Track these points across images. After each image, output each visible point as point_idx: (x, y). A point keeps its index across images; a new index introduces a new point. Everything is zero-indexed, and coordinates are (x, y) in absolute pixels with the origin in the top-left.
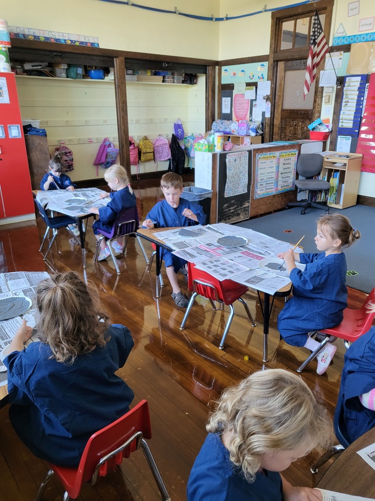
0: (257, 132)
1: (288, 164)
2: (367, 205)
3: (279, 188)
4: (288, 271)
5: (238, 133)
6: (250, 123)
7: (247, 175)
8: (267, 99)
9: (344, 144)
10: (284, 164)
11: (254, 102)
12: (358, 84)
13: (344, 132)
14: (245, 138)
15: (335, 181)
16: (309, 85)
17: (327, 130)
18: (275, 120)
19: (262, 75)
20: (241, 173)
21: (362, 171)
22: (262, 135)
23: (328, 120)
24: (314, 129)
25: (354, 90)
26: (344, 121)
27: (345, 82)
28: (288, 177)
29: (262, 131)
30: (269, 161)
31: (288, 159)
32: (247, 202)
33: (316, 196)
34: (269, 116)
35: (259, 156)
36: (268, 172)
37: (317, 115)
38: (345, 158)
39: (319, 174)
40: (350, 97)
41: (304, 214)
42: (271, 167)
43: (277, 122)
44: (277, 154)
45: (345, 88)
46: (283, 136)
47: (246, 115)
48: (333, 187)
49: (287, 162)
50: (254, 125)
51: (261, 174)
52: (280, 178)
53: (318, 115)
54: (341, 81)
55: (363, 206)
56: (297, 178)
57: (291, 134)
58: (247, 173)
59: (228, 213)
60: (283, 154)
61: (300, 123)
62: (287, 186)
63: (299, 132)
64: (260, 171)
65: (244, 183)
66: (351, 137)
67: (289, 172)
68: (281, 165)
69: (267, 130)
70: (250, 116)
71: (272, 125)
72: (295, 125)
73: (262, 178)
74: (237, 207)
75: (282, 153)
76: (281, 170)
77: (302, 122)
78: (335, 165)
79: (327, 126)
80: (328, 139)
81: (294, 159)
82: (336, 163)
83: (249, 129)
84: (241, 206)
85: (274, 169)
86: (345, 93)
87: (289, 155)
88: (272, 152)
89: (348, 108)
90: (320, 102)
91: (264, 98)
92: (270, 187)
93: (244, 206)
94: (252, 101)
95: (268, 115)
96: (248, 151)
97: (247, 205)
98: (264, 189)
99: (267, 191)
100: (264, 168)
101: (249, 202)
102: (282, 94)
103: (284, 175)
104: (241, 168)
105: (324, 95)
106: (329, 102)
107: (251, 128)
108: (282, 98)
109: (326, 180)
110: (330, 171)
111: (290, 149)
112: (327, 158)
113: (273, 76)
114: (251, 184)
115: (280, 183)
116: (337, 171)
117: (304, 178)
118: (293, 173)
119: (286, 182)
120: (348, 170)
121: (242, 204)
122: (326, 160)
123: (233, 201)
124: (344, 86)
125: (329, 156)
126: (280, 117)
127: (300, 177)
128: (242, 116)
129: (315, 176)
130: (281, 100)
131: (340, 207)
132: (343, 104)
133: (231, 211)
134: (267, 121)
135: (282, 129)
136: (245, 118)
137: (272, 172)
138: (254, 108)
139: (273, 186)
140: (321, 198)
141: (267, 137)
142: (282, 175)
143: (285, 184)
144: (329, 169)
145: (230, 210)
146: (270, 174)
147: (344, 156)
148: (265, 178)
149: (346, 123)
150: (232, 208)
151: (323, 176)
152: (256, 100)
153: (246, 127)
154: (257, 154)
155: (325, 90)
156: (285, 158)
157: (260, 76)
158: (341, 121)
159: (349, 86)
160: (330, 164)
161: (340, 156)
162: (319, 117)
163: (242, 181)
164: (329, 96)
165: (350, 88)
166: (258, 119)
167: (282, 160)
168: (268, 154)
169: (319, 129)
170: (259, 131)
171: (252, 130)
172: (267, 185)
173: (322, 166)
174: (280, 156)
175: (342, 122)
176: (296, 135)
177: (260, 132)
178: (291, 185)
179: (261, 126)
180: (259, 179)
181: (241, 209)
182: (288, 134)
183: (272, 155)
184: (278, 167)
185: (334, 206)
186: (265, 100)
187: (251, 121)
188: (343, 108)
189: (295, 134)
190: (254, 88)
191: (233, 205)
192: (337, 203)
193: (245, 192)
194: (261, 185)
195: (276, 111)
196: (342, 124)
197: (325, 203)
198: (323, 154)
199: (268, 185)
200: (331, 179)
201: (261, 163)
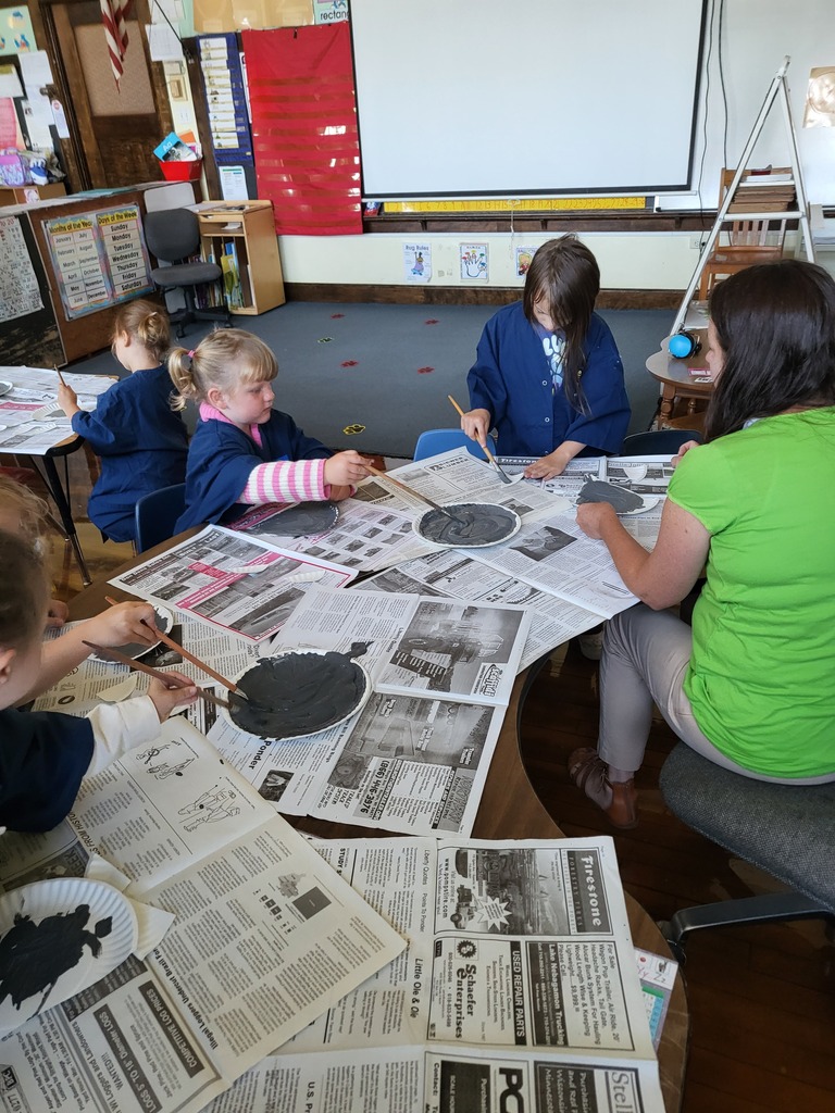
0: (49, 175)
1: (124, 237)
2: (305, 301)
3: (119, 291)
4: (69, 418)
5: (6, 181)
6: (28, 154)
7: (31, 270)
8: (50, 93)
9: (233, 182)
10: (114, 239)
11: (23, 103)
12: (224, 53)
13: (228, 157)
14: (26, 192)
15: (230, 262)
16: (119, 58)
17: (193, 158)
18: (84, 143)
19: (23, 37)
20: (14, 266)
21: (278, 235)
22: (63, 180)
23: (189, 136)
24: (167, 156)
25: (221, 68)
26: (220, 135)
27: (200, 51)
28: (132, 265)
29: (63, 171)
30: (76, 235)
31: (122, 227)
32: (52, 330)
33: (205, 298)
34: (68, 136)
35: (48, 226)
36: (83, 258)
37: (165, 125)
38: (237, 211)
39: (198, 251)
40: (217, 81)
41: (183, 336)
42: (86, 248)
43: (90, 147)
44: (91, 217)
45: (203, 64)
46: (112, 179)
47: (15, 136)
48: (230, 274)
49: (119, 233)
50: (37, 160)
51: (65, 265)
52: (114, 270)
53: (169, 124)
54: (191, 47)
55: (300, 303)
56: (154, 265)
57: (127, 172)
58: (31, 265)
59: (12, 357)
60: (105, 217)
61: (140, 147)
62: (135, 284)
63: (143, 166)
64: (60, 260)
65: (31, 288)
66: (241, 167)
67: (132, 255)
68: (108, 241)
69: (73, 168)
70: (25, 139)
71: (80, 155)
72: (131, 152)
73: (71, 274)
74: (31, 342)
75: (101, 215)
76: (110, 251)
77: (142, 143)
78: (227, 228)
79: (193, 149)
80: (203, 175)
81: (134, 226)
82: (226, 224)
83: (28, 169)
84: (39, 340)
85: (94, 252)
86: (205, 74)
87: (121, 217)
88: (76, 215)
89: (221, 107)
90: (163, 96)
91: (42, 92)
92: (97, 291)
93: (46, 339)
94: (17, 101)
95: (64, 133)
96: (16, 217)
97: (52, 335)
98: (84, 296)
99: (92, 300)
100: (70, 251)
101: (56, 329)
102: (80, 80)
103: (121, 263)
104: (11, 256)
105: (168, 79)
106: (181, 95)
107: (32, 166)
108: (84, 90)
109: (214, 261)
110: (217, 242)
111: (120, 204)
112: (206, 216)
113: (48, 39)
114: (48, 289)
115: (118, 279)
116: (229, 240)
117: (170, 264)
118: (141, 255)
119: (130, 276)
120: (248, 234)
121: (40, 335)
122: (203, 220)
123: (15, 332)
124: (200, 59)
125: (207, 211)
126: (93, 136)
127: (161, 264)
128: (6, 139)
129: (191, 256)
130: (84, 95)
131: (253, 311)
132: (209, 98)
133: (19, 353)
134: (66, 147)
135: (107, 163)
136: (14, 144)
137: (93, 259)
138: (27, 118)
139: (103, 287)
140: (216, 298)
141: (76, 181)
142: (117, 262)
143: (131, 281)
144: (214, 238)
145: (15, 351)
146: (88, 263)
147: (236, 208)
148: (79, 274)
149: (225, 138)
150: (18, 346)
151: (207, 256)
152: (25, 97)
153: (19, 165)
154: (42, 222)
155: (167, 69)
156: (114, 226)
157: (19, 40)
158: (214, 135)
159: (209, 58)
160: (216, 228)
161: (229, 208)
162: (172, 129)
163: (24, 285)
164: (178, 83)
165: (214, 63)
166: (44, 144)
167: (106, 229)
168: (69, 220)
169: (178, 156)
170: (53, 172)
171: (36, 169)
172: (88, 288)
173: (199, 235)
174: (100, 221)
175: (218, 137)
176: (139, 175)
177: (57, 173)
178: (144, 282)
179: (56, 160)
180: (65, 277)
181: (42, 346)
182: (121, 173)
183: (78, 222)
184: (102, 244)
185: (242, 311)
186: (47, 98)
187: (29, 148)
188: (211, 107)
189: (136, 172)
190: (14, 69)
191: (18, 339)
192: (248, 304)
193: (39, 309)
194: (73, 289)
195: (80, 121)
196: (219, 141)
197: (224, 309)
198: (196, 209)
199: (92, 287)
200: (223, 259)
201: (58, 241)
